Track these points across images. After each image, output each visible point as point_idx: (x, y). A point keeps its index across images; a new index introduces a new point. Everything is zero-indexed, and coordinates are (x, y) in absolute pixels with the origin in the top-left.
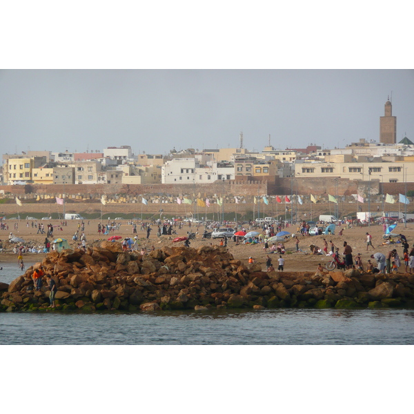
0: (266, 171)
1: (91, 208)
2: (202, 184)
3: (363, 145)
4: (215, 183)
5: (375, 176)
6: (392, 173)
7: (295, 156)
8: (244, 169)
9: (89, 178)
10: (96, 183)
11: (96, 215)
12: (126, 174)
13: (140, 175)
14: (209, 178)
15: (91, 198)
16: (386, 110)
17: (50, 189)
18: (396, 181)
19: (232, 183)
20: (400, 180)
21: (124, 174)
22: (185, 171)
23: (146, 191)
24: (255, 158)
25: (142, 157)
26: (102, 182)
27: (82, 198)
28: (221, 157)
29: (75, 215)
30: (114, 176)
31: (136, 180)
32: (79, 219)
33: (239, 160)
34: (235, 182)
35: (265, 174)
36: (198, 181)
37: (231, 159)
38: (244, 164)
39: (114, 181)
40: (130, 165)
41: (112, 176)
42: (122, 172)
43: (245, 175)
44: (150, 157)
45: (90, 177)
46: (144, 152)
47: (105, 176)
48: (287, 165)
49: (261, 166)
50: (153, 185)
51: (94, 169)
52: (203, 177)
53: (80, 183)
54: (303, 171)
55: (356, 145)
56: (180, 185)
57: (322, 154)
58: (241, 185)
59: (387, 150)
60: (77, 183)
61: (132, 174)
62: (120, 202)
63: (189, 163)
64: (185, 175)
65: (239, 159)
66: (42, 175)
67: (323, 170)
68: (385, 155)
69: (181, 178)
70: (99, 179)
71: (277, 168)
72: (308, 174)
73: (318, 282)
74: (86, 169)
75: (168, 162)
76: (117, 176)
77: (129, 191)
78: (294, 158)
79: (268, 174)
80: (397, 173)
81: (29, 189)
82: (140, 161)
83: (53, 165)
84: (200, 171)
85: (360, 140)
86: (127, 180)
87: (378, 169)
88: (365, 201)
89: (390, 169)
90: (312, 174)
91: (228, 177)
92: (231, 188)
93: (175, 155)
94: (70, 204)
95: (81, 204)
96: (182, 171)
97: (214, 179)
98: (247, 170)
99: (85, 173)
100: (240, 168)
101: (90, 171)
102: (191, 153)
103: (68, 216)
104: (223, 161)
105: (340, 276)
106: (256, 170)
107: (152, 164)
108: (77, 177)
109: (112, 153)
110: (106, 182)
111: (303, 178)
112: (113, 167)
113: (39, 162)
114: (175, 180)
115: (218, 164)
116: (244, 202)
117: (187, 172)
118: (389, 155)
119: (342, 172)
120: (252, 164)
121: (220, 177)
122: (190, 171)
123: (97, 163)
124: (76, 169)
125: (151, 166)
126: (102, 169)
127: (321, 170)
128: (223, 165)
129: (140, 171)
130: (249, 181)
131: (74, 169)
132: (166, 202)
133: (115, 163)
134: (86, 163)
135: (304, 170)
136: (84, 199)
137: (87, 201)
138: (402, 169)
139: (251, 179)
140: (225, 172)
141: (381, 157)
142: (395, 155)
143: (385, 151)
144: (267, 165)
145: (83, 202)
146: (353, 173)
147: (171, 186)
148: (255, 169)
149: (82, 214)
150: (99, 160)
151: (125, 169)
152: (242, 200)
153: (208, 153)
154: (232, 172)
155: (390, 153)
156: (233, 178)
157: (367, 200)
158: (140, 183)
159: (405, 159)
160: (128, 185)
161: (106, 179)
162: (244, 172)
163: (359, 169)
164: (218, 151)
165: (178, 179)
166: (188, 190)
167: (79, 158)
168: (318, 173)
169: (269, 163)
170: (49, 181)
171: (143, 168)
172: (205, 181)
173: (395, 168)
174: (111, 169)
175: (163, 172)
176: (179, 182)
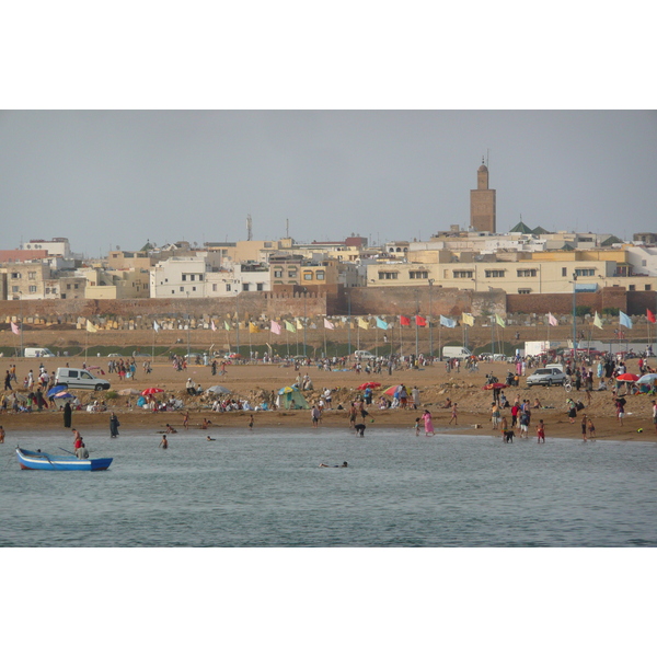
0: (320, 277)
1: (63, 338)
2: (218, 298)
3: (457, 234)
4: (241, 296)
5: (496, 283)
6: (523, 279)
7: (357, 253)
8: (286, 274)
9: (31, 290)
10: (42, 298)
11: (74, 349)
12: (92, 284)
13: (114, 284)
14: (229, 289)
15: (59, 322)
16: (479, 180)
18: (528, 292)
19: (269, 297)
20: (536, 291)
21: (88, 284)
22: (188, 278)
23: (126, 310)
24: (301, 257)
25: (115, 256)
26: (51, 296)
27: (46, 321)
29: (41, 350)
30: (73, 286)
31: (109, 293)
32: (48, 356)
33: (275, 260)
34: (274, 295)
35: (319, 282)
36: (210, 294)
37: (263, 257)
38: (285, 266)
39: (71, 295)
40: (97, 269)
41: (69, 287)
42: (85, 279)
43: (286, 283)
44: (128, 255)
45: (33, 289)
46: (118, 248)
47: (57, 287)
48: (351, 268)
49: (312, 268)
51: (39, 275)
52: (218, 287)
53: (16, 298)
54: (381, 277)
55: (446, 234)
56: (183, 301)
57: (395, 249)
58: (284, 300)
59: (501, 242)
60: (10, 298)
61: (102, 283)
62: (108, 328)
63: (197, 265)
64: (188, 284)
65: (277, 259)
67: (412, 274)
68: (500, 251)
69: (182, 289)
70: (47, 291)
71: (337, 271)
72: (388, 281)
74: (25, 276)
75: (160, 263)
76: (76, 287)
77: (97, 310)
78: (356, 257)
79: (324, 282)
80: (531, 279)
82: (112, 262)
84: (212, 277)
85: (452, 227)
86: (93, 293)
87: (501, 273)
88: (506, 324)
89: (519, 273)
90: (395, 281)
91: (260, 286)
92: (269, 305)
93: (180, 251)
94: (27, 333)
95: (45, 332)
96: (184, 278)
97: (237, 289)
98: (290, 276)
99: (24, 282)
100: (278, 273)
101: (33, 278)
103: (30, 352)
104: (249, 262)
106: (304, 277)
107: (132, 266)
108: (10, 289)
110: (59, 297)
111: (382, 288)
112: (68, 273)
114: (173, 292)
115: (243, 267)
116: (313, 326)
117: (193, 278)
118: (506, 250)
119: (442, 279)
120: (298, 266)
121: (246, 286)
122: (197, 278)
123: (43, 265)
124: (9, 276)
125: (132, 269)
126: (52, 276)
127: (408, 275)
128: (249, 267)
129: (115, 277)
130: (297, 294)
131: (5, 275)
132: (186, 327)
133: (72, 266)
134: (25, 266)
135: (381, 274)
136: (48, 324)
137: (54, 328)
138: (538, 273)
139: (298, 289)
140: (253, 278)
141: (494, 255)
142: (515, 250)
143: (498, 244)
144: (323, 268)
145: (46, 328)
146: (460, 279)
147: (167, 302)
148: (303, 273)
149: (52, 349)
150: (45, 261)
151: (89, 275)
152: (309, 324)
154: (265, 278)
155: (507, 247)
156: (267, 288)
157: (510, 322)
158: (114, 297)
159: (534, 256)
160: (96, 301)
161: (58, 291)
162: (286, 279)
163: (470, 273)
164: (234, 245)
165: (177, 290)
166: (198, 307)
168: (403, 280)
169: (325, 264)
171: (119, 274)
172: (222, 293)
173: (526, 271)
174: (66, 275)
175: (152, 279)
176: (179, 295)
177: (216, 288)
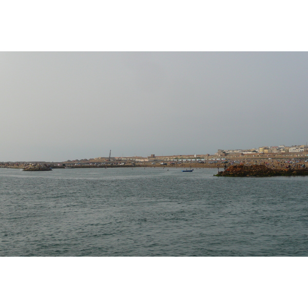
1: (274, 157)
4: (300, 152)
9: (275, 151)
11: (275, 158)
17: (267, 154)
23: (286, 154)
27: (273, 155)
28: (301, 147)
31: (284, 152)
33: (305, 147)
34: (304, 152)
37: (303, 147)
40: (283, 149)
46: (286, 146)
50: (287, 152)
62: (279, 156)
63: (295, 148)
64: (294, 150)
66: (266, 151)
73: (282, 171)
75: (291, 148)
76: (280, 151)
77: (283, 154)
81: (263, 154)
82: (285, 148)
83: (268, 149)
86: (282, 152)
93: (293, 146)
94: (270, 156)
102: (296, 146)
105: (286, 170)
107: (287, 148)
108: (272, 151)
109: (280, 146)
110: (278, 152)
112: (279, 149)
113: (265, 148)
114: (292, 151)
126: (277, 150)
129: (285, 150)
132: (289, 156)
140: (302, 150)
147: (290, 153)
149: (272, 158)
150: (277, 148)
153: (299, 146)
162: (306, 150)
166: (294, 153)
167: (273, 148)
170: (267, 152)
175: (289, 150)
177: (297, 151)
